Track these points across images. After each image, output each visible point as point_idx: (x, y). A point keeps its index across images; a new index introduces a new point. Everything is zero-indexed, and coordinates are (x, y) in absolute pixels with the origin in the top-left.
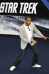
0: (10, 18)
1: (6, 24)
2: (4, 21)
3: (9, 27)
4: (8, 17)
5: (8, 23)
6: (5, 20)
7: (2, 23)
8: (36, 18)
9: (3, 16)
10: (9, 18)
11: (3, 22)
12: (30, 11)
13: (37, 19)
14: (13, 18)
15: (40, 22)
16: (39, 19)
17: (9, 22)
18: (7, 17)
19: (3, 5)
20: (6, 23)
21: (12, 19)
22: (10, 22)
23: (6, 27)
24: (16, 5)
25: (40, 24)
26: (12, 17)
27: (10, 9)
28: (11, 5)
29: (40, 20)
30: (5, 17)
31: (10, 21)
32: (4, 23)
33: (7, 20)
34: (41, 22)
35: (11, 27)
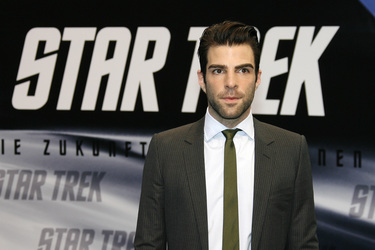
0: (104, 156)
1: (68, 203)
2: (51, 180)
3: (91, 232)
4: (80, 143)
5: (81, 199)
6: (59, 174)
7: (28, 194)
8: (322, 151)
9: (43, 134)
10: (88, 152)
11: (37, 187)
12: (270, 96)
13: (331, 156)
14: (125, 150)
15: (358, 188)
16: (348, 159)
17: (86, 192)
18: (71, 150)
19: (42, 44)
20: (68, 195)
21: (119, 160)
22: (96, 185)
23: (60, 232)
24: (152, 45)
25: (355, 199)
26: (113, 148)
27: (105, 79)
28: (112, 45)
29: (358, 165)
30: (54, 148)
31: (97, 177)
32: (47, 197)
33: (75, 174)
34: (365, 189)
35: (107, 234)
